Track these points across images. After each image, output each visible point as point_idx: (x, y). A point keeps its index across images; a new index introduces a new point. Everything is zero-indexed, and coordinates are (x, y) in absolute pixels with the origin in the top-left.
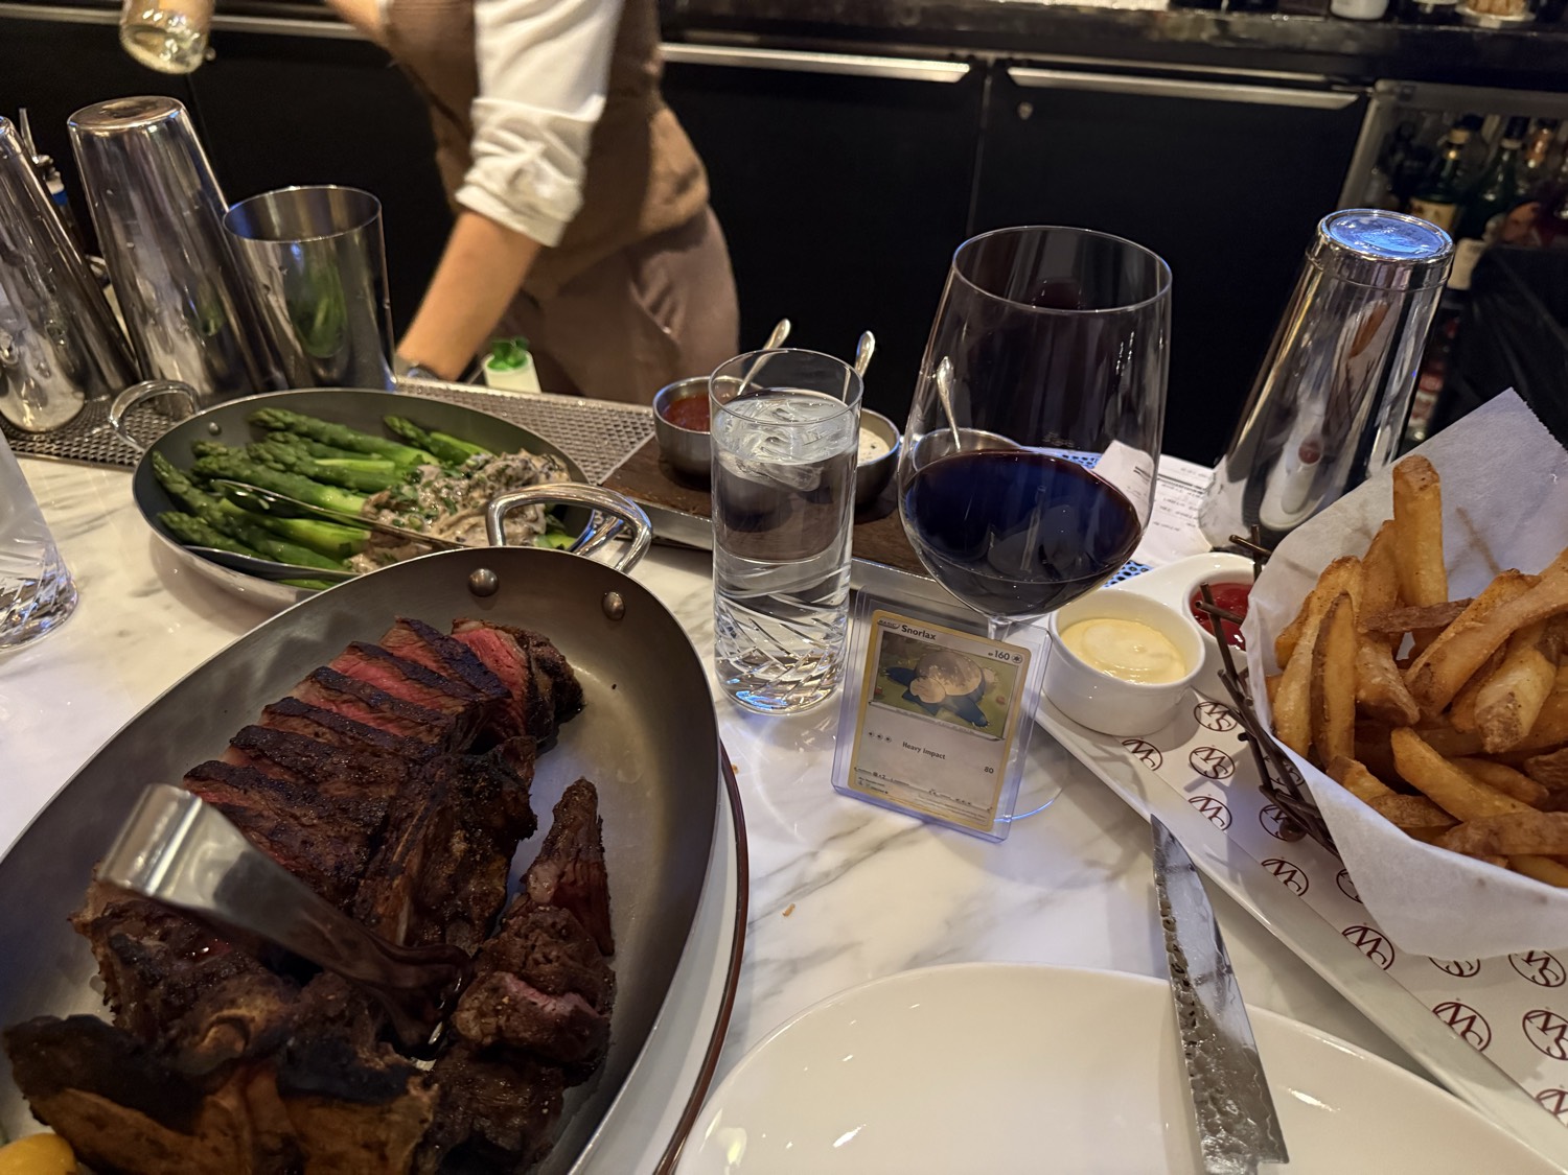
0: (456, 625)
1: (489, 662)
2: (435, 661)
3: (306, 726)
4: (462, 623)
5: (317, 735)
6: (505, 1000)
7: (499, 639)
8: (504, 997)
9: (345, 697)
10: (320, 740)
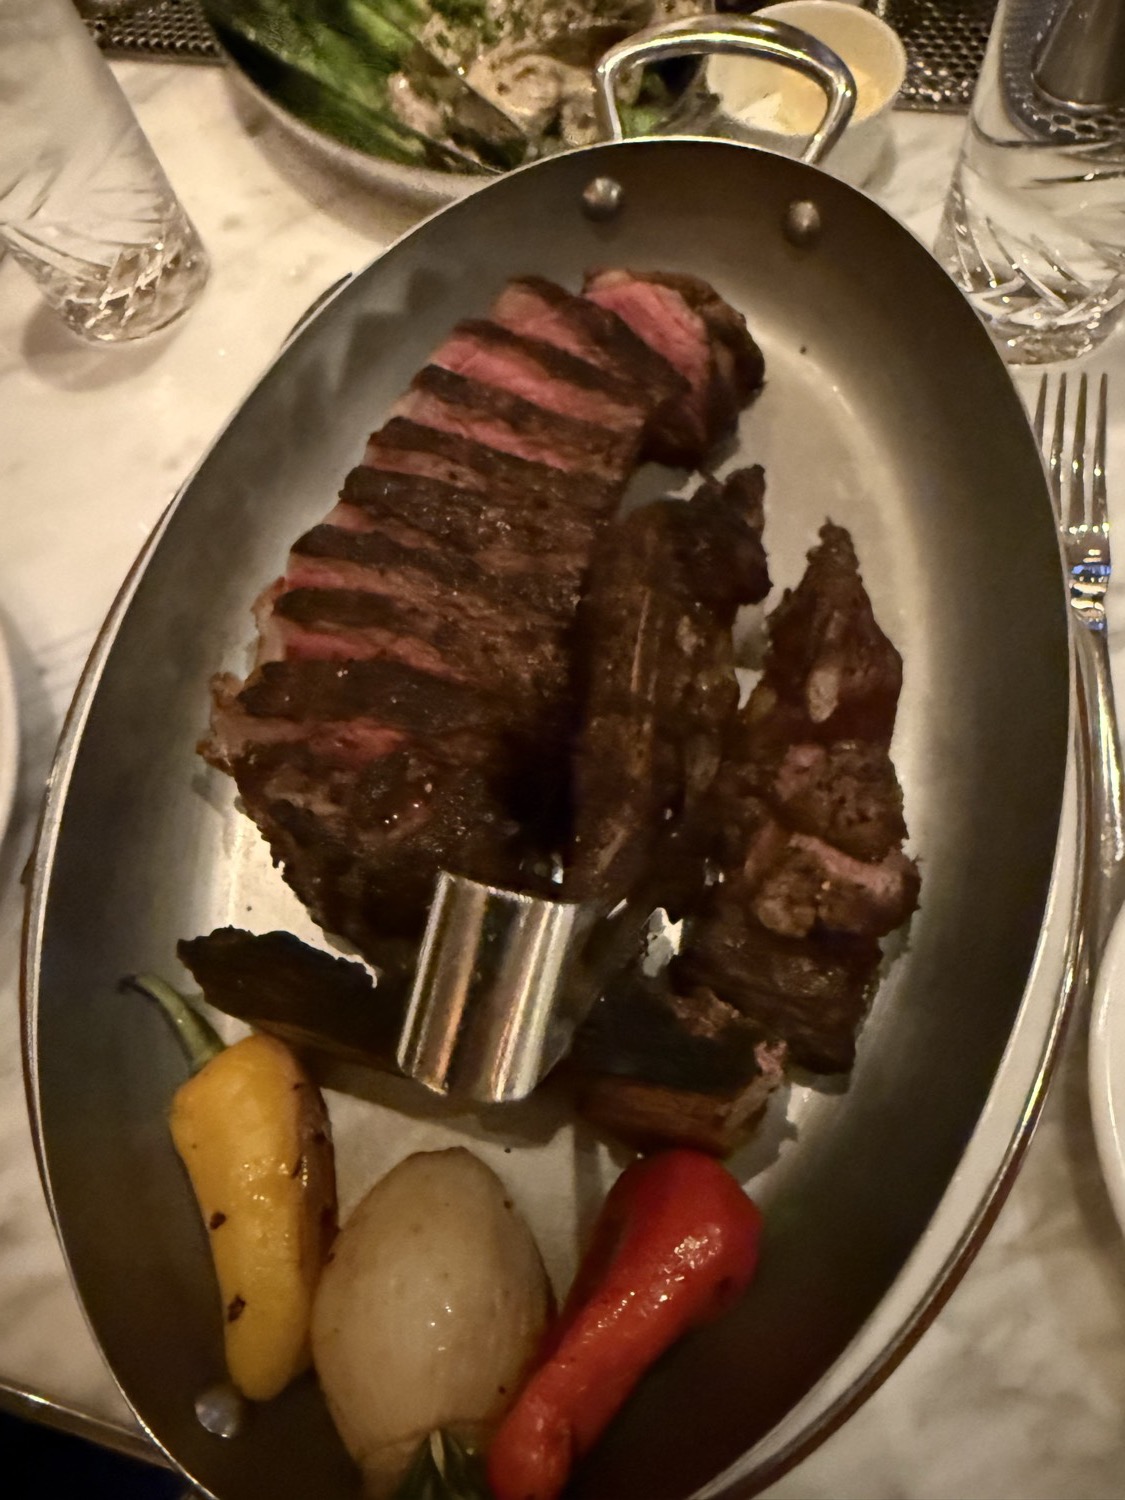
0: (589, 278)
1: (649, 337)
2: (580, 342)
3: (436, 464)
4: (599, 273)
5: (453, 476)
6: (826, 886)
7: (659, 297)
8: (822, 881)
9: (476, 412)
10: (460, 484)
